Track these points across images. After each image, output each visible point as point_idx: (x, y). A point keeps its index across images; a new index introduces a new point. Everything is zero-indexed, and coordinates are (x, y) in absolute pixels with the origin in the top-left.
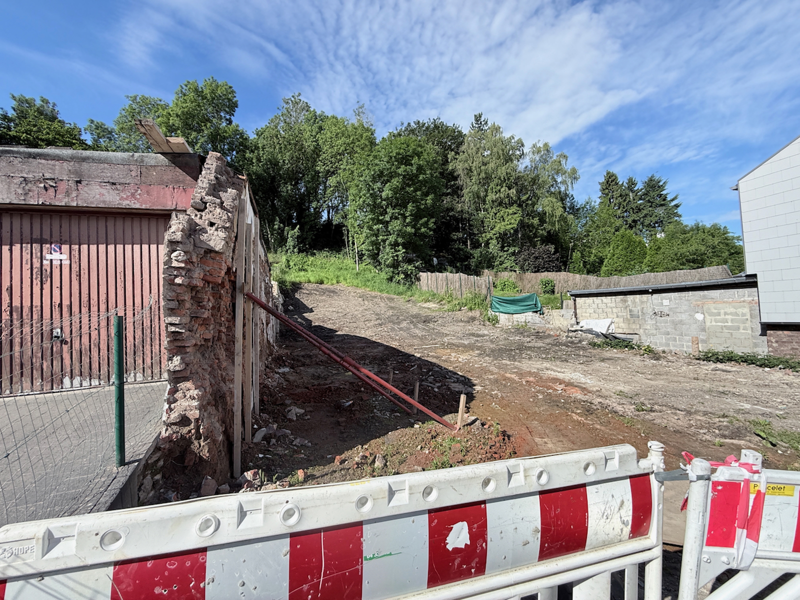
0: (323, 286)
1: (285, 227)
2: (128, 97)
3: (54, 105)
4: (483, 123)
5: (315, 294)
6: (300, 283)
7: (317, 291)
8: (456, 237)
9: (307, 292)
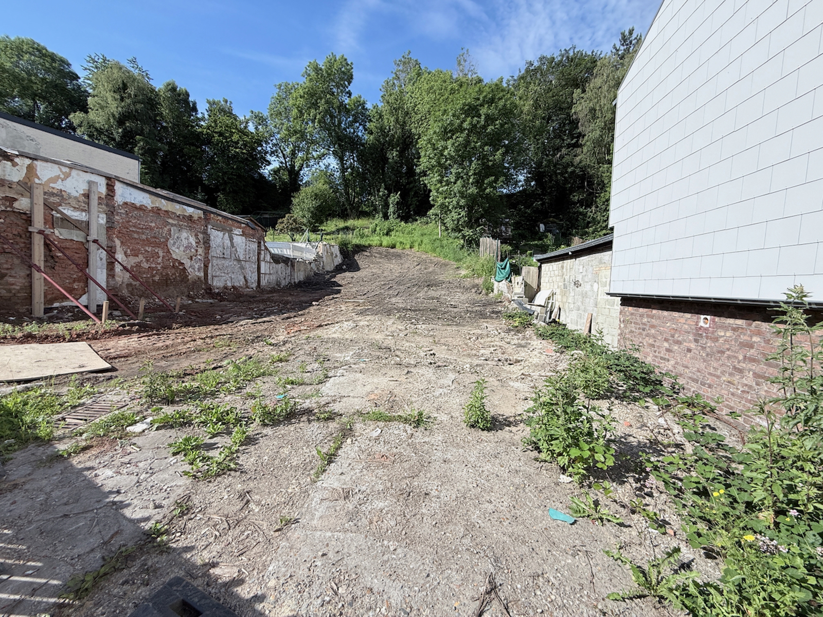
0: (392, 250)
1: (390, 192)
2: (275, 86)
3: (231, 103)
4: (633, 42)
5: (375, 257)
6: (370, 246)
7: (380, 254)
8: (576, 198)
9: (369, 254)
